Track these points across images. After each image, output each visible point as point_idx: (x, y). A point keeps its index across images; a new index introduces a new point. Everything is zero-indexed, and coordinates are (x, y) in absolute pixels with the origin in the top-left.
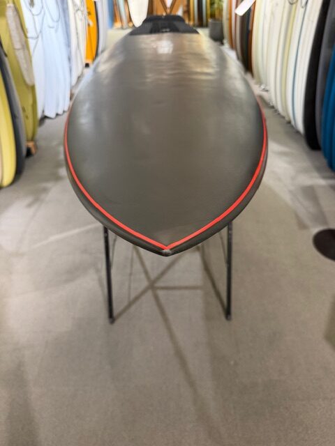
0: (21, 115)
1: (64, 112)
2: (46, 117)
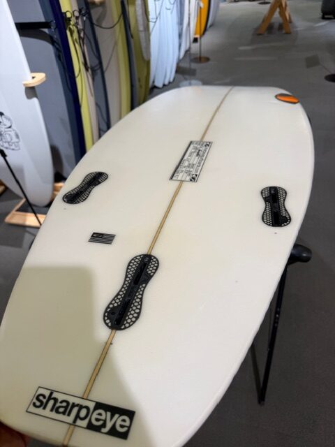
0: (137, 84)
1: (170, 83)
2: (155, 87)
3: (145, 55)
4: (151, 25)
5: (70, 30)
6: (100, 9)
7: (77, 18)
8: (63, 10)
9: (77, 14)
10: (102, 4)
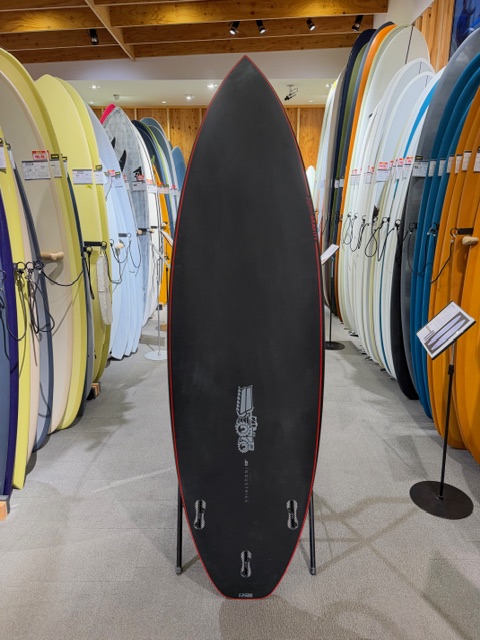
0: (93, 353)
1: (132, 353)
2: (112, 359)
3: (104, 319)
4: (114, 285)
5: (20, 282)
6: (55, 265)
7: (30, 271)
8: (15, 261)
9: (30, 266)
10: (59, 260)
